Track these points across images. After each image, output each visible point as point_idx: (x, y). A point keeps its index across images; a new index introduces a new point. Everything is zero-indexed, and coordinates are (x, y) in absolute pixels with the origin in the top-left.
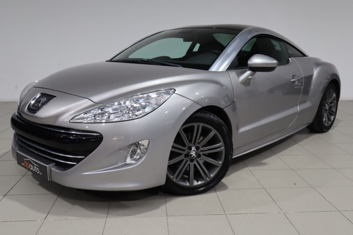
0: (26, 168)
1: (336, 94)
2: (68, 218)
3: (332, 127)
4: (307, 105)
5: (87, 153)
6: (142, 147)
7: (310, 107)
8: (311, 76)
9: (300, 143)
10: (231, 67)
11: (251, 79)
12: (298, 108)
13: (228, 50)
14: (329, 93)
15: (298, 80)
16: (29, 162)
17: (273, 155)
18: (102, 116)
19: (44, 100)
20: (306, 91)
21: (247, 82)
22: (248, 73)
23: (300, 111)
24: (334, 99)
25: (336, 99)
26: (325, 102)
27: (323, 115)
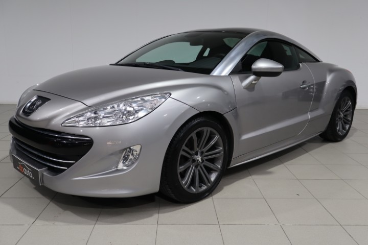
0: (20, 172)
1: (351, 101)
2: (56, 223)
3: (347, 137)
4: (320, 112)
5: (77, 157)
6: (135, 153)
7: (321, 115)
8: (324, 82)
9: (310, 152)
10: (234, 72)
11: (255, 84)
12: (309, 116)
13: (233, 54)
14: (344, 101)
15: (309, 87)
16: (23, 166)
17: (280, 164)
18: (96, 120)
19: (39, 103)
20: (318, 98)
21: (250, 87)
22: (252, 77)
23: (311, 119)
24: (349, 107)
25: (351, 107)
26: (339, 110)
27: (337, 124)
